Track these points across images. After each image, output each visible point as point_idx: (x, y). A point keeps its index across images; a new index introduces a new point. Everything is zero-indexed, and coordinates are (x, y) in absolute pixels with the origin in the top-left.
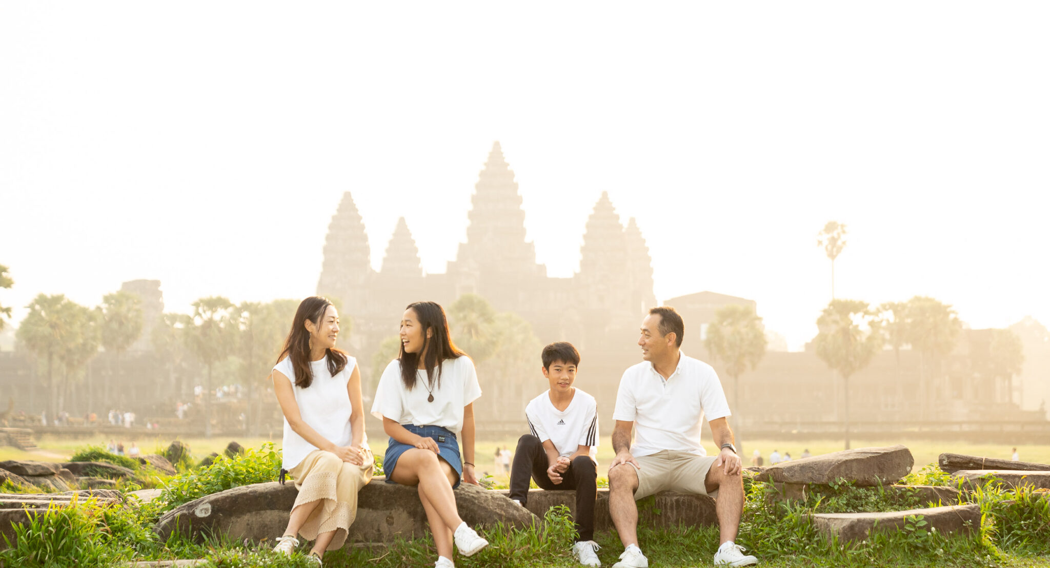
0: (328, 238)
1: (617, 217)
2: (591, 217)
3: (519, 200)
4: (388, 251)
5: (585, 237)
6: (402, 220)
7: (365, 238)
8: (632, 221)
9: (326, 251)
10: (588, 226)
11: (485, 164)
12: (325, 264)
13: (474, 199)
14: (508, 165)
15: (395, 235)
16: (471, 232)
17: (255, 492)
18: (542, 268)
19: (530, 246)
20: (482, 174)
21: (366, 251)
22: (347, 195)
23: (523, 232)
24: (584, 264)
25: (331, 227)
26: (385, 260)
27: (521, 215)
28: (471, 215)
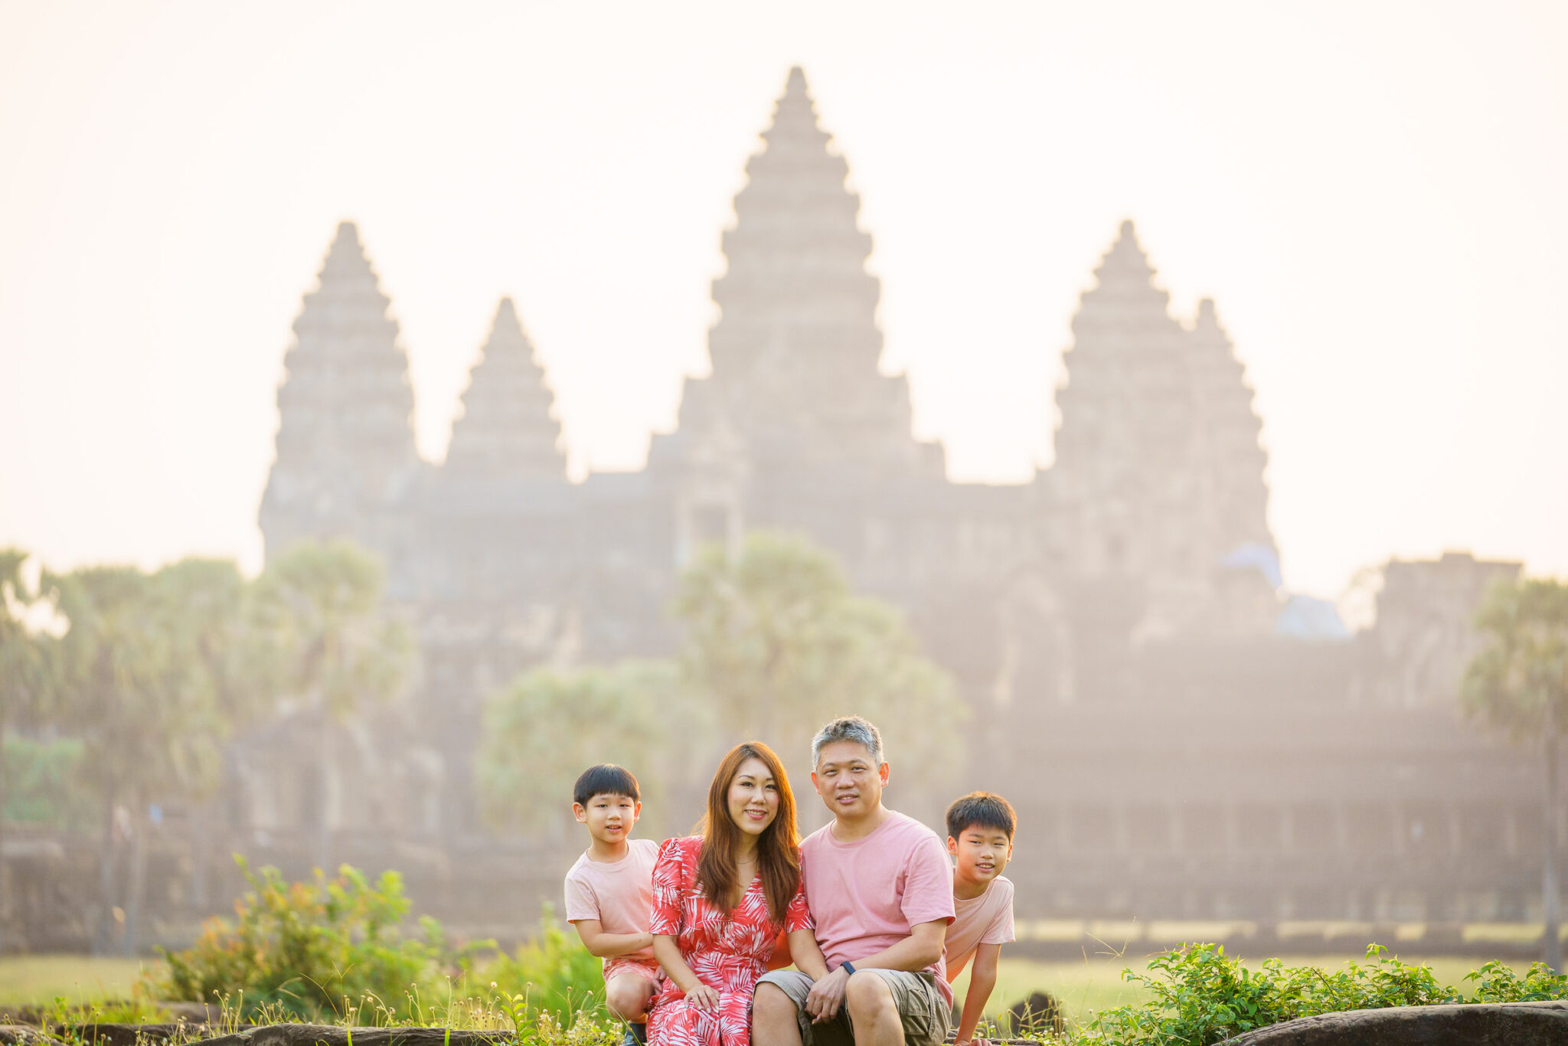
0: (291, 360)
1: (1164, 297)
2: (1086, 297)
3: (864, 244)
4: (466, 397)
5: (1069, 358)
6: (506, 306)
7: (400, 362)
8: (1207, 306)
9: (285, 399)
10: (1078, 324)
11: (764, 135)
12: (283, 440)
13: (730, 243)
14: (827, 137)
15: (489, 349)
16: (718, 341)
17: (1333, 1026)
18: (934, 452)
19: (898, 385)
20: (754, 166)
21: (404, 400)
22: (347, 233)
23: (873, 341)
24: (1063, 440)
25: (299, 327)
26: (457, 426)
27: (869, 291)
28: (720, 291)
